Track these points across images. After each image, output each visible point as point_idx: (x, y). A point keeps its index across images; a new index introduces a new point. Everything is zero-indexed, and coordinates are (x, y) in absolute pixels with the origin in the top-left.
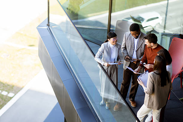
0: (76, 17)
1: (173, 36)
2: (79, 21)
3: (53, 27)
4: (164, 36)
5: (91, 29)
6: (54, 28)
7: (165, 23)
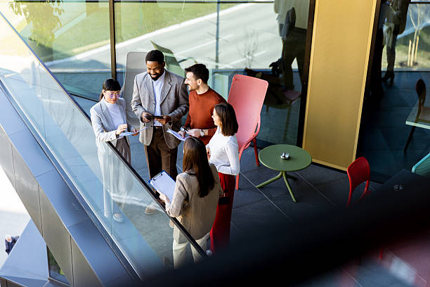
0: (49, 57)
1: (233, 74)
2: (55, 62)
3: (6, 76)
4: (216, 74)
5: (80, 73)
6: (9, 77)
7: (217, 54)
